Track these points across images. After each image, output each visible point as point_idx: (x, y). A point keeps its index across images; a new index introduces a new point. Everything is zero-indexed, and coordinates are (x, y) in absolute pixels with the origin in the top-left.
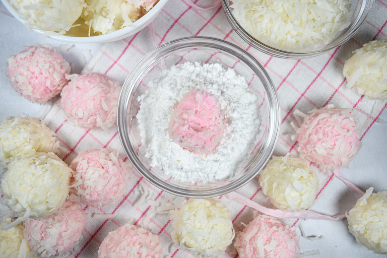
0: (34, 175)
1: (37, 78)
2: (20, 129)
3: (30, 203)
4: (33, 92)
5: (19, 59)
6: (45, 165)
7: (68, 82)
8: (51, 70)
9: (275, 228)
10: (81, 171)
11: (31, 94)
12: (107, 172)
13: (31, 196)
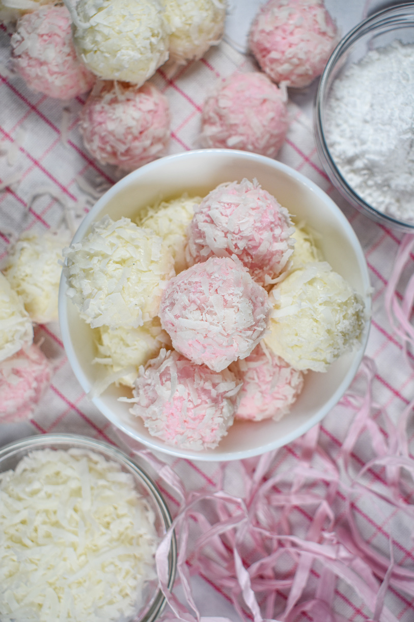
0: (136, 36)
1: (284, 38)
2: (207, 10)
3: (97, 28)
4: (263, 31)
5: (314, 12)
6: (150, 51)
7: (277, 83)
8: (295, 61)
9: (34, 385)
10: (137, 99)
11: (260, 27)
12: (135, 138)
13: (106, 31)
